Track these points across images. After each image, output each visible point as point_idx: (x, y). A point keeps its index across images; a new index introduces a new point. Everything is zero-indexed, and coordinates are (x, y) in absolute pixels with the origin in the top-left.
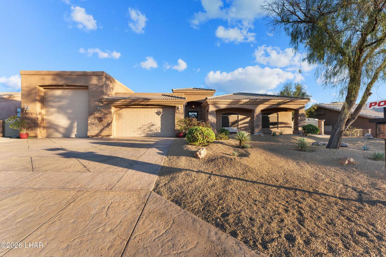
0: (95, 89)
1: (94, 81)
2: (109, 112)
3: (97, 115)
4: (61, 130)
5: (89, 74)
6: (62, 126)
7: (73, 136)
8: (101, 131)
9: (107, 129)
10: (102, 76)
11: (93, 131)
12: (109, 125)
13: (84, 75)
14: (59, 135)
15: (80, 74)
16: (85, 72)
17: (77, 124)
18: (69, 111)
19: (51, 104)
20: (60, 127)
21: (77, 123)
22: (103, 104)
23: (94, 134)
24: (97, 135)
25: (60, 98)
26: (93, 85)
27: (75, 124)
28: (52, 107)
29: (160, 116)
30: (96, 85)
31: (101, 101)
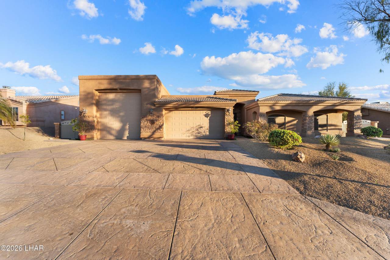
0: (146, 92)
1: (146, 84)
2: (160, 114)
3: (150, 118)
4: (114, 132)
5: (142, 78)
6: (115, 128)
7: (126, 138)
8: (153, 133)
9: (159, 131)
10: (153, 79)
11: (145, 133)
12: (161, 127)
13: (137, 79)
14: (112, 137)
15: (133, 77)
16: (138, 76)
17: (129, 127)
18: (122, 114)
19: (105, 107)
20: (113, 129)
21: (128, 125)
22: (155, 106)
23: (146, 136)
24: (150, 137)
25: (113, 101)
26: (145, 88)
27: (127, 127)
28: (105, 110)
29: (209, 118)
30: (148, 88)
31: (153, 104)
